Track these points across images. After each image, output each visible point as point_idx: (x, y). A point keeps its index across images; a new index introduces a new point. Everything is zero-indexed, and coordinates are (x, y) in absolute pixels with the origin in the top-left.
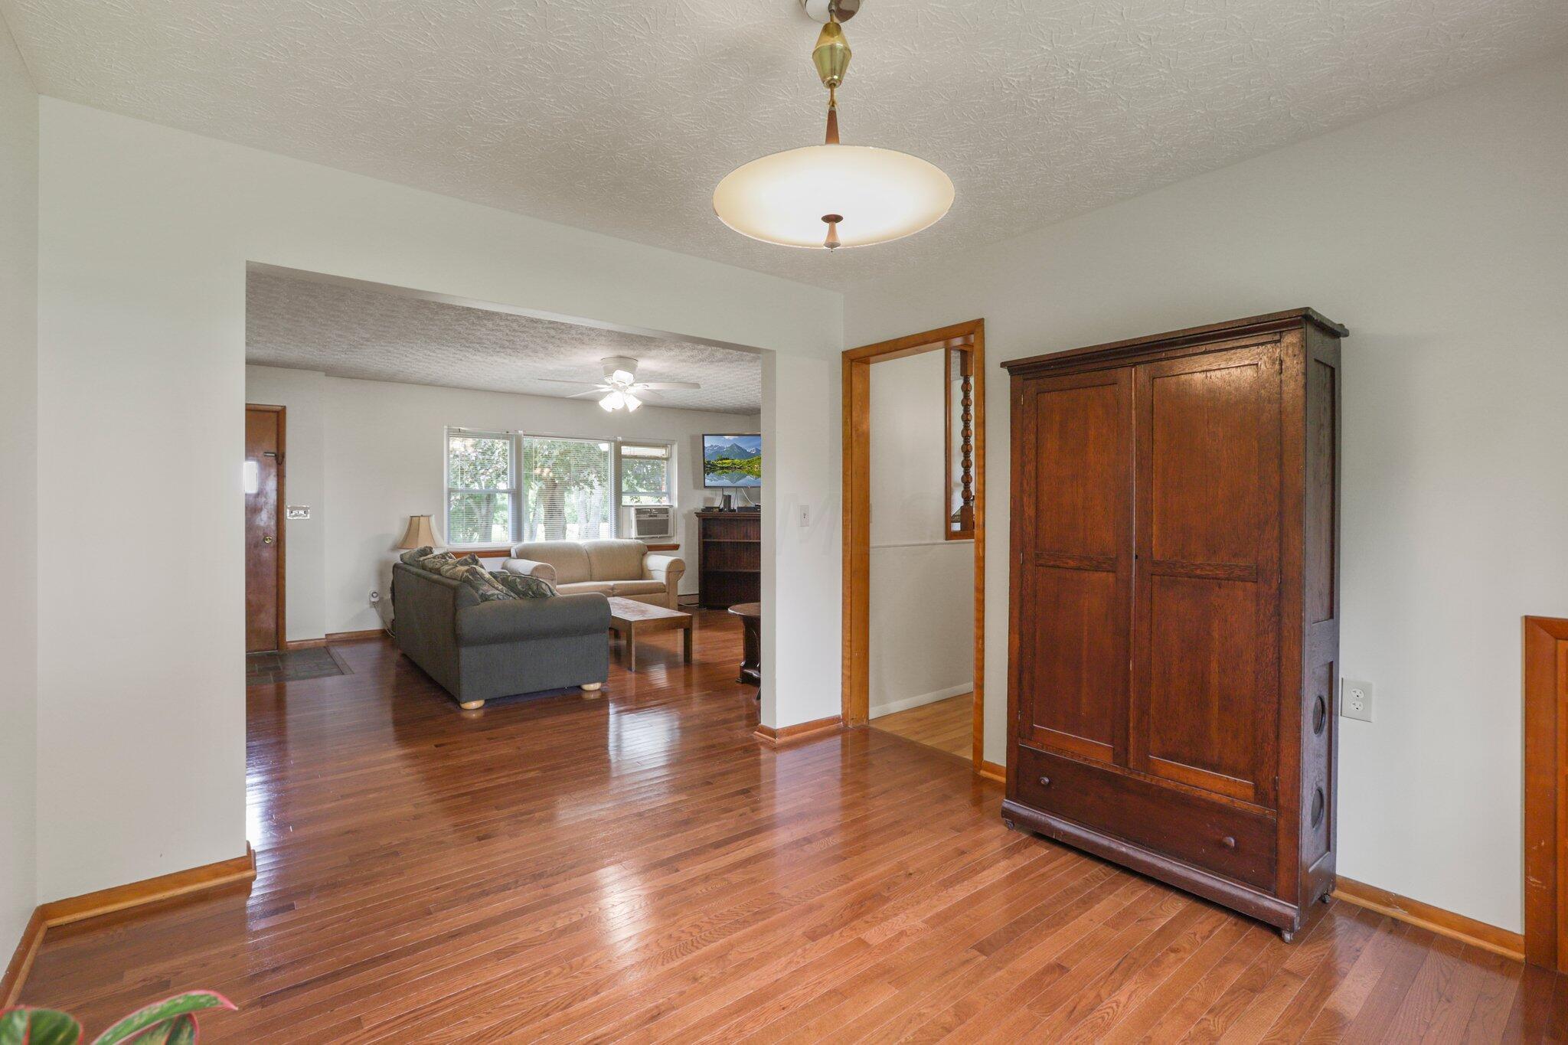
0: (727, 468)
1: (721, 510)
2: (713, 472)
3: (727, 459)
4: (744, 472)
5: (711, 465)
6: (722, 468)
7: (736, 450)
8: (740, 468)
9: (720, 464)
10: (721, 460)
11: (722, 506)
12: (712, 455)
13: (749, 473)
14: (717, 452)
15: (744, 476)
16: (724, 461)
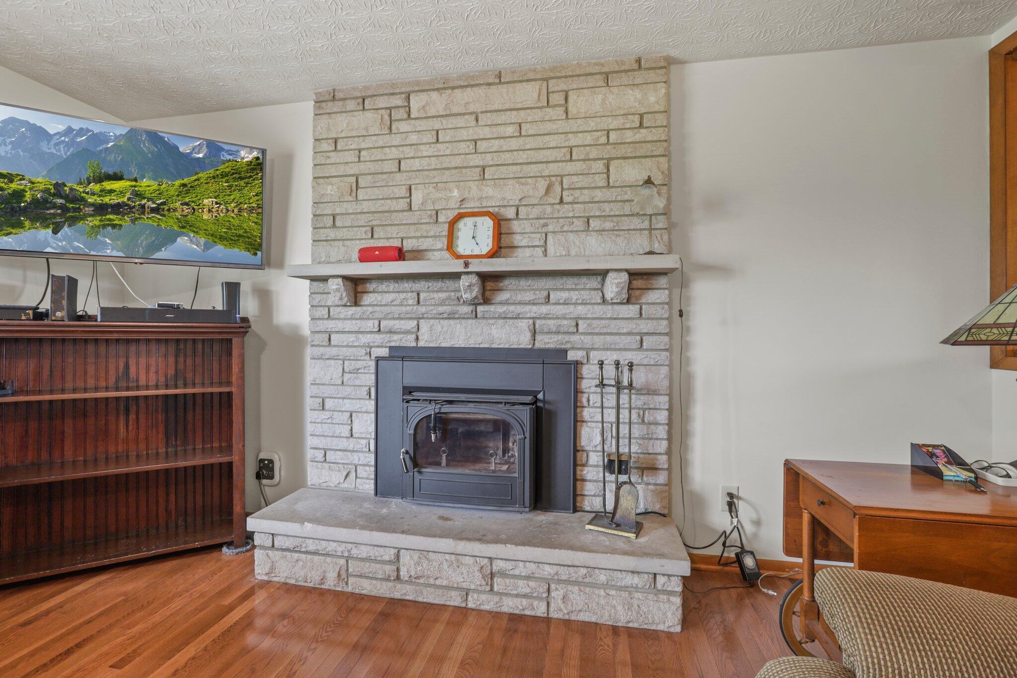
0: (117, 208)
1: (39, 316)
2: (73, 221)
3: (117, 177)
4: (169, 223)
5: (66, 197)
6: (101, 209)
7: (146, 146)
8: (153, 210)
9: (93, 194)
10: (100, 179)
11: (46, 305)
12: (68, 161)
13: (186, 225)
14: (84, 154)
15: (171, 238)
16: (108, 185)
